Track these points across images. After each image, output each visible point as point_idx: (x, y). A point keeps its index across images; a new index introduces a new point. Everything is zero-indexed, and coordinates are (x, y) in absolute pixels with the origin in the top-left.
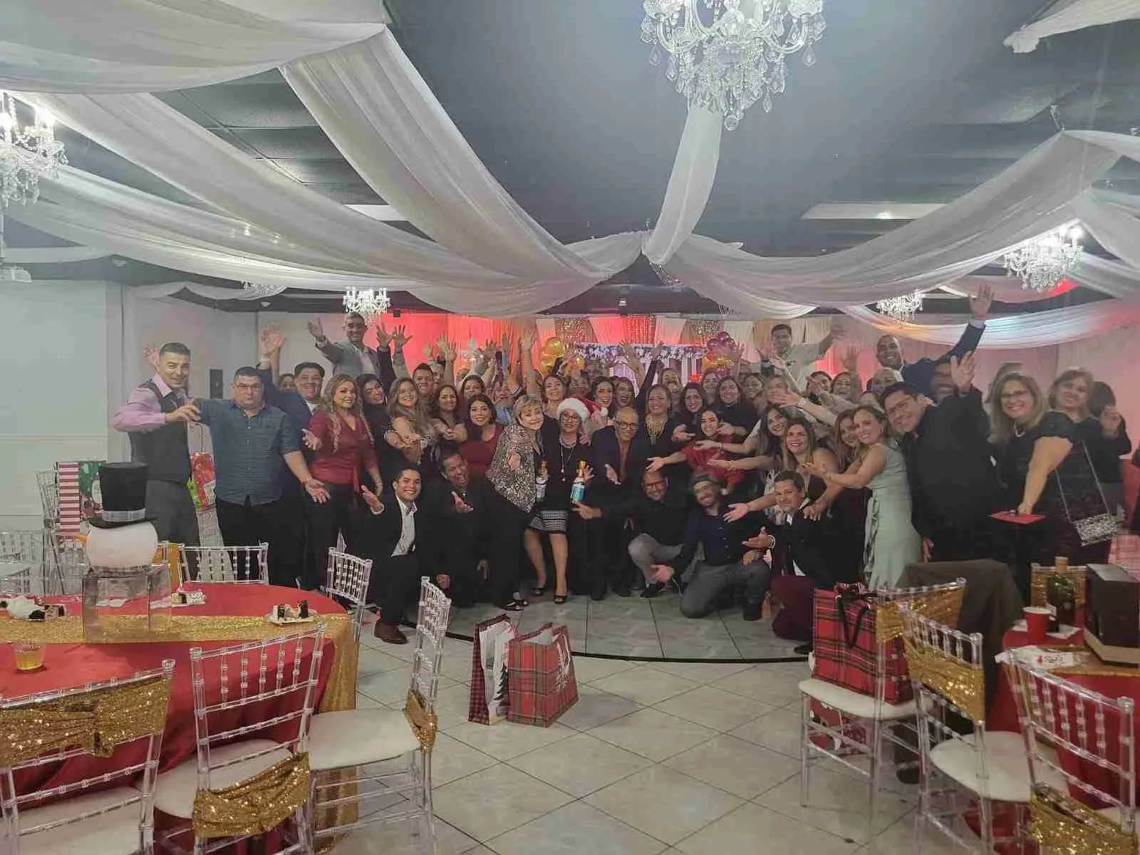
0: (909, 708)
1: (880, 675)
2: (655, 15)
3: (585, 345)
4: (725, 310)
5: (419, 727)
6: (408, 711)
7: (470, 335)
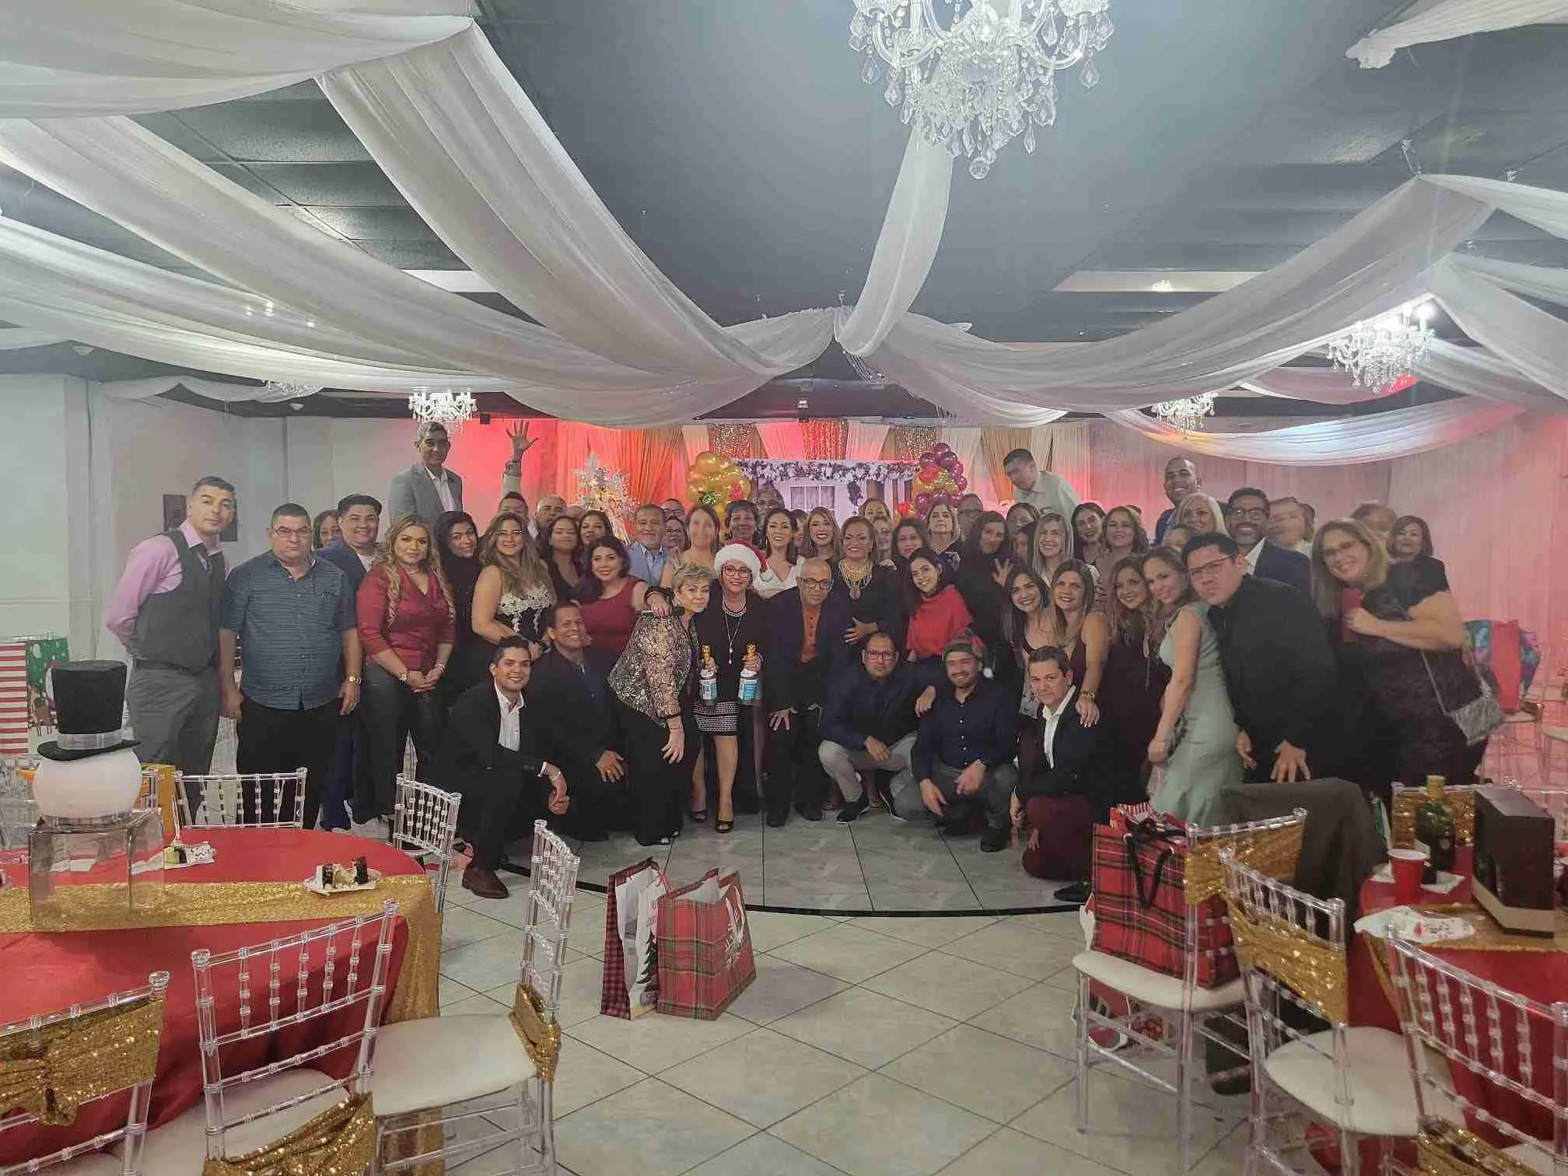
0: (1234, 991)
1: (1191, 950)
2: (870, 12)
3: (751, 461)
4: (944, 414)
5: (534, 1044)
6: (516, 1016)
7: (589, 449)
